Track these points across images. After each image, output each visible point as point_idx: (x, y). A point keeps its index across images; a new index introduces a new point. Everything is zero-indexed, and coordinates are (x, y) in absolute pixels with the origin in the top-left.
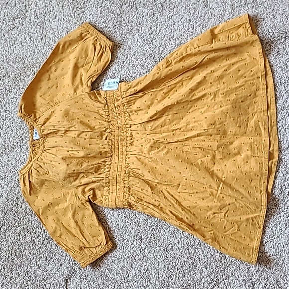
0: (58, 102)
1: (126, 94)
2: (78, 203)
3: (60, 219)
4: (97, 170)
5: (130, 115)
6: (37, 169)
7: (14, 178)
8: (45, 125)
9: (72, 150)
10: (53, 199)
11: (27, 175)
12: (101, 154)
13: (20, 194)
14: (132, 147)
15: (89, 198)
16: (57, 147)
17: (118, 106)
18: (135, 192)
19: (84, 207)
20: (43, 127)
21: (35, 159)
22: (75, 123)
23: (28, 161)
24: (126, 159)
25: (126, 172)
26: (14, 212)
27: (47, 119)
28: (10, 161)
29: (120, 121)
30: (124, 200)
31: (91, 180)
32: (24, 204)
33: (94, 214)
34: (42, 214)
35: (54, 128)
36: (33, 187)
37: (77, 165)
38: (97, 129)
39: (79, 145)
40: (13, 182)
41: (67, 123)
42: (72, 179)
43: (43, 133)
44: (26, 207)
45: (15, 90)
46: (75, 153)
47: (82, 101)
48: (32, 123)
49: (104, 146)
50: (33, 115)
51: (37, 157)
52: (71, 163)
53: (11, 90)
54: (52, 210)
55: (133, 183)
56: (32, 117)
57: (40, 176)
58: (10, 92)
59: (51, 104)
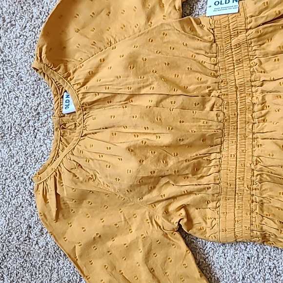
0: (113, 42)
1: (256, 20)
2: (157, 234)
3: (117, 265)
4: (196, 169)
5: (261, 63)
6: (73, 171)
7: (22, 189)
8: (88, 85)
9: (147, 131)
10: (104, 226)
11: (51, 183)
12: (203, 138)
13: (34, 219)
14: (266, 124)
15: (179, 225)
16: (114, 126)
17: (238, 45)
18: (274, 211)
19: (168, 241)
20: (83, 90)
21: (65, 152)
22: (151, 80)
23: (52, 155)
24: (253, 147)
25: (256, 173)
26: (22, 254)
27: (92, 74)
28: (12, 157)
29: (240, 75)
30: (252, 228)
31: (184, 189)
32: (42, 238)
33: (190, 255)
34: (81, 256)
35: (107, 91)
36: (62, 206)
37: (158, 160)
38: (194, 90)
39: (160, 121)
40: (20, 196)
41: (136, 80)
42: (145, 189)
43: (84, 101)
44: (47, 244)
45: (23, 22)
46: (153, 138)
47: (162, 38)
48: (61, 81)
49: (210, 123)
50: (62, 67)
51: (71, 146)
52: (146, 159)
53: (13, 23)
54: (101, 248)
55: (270, 193)
56: (60, 71)
57: (79, 184)
58: (12, 25)
59: (99, 44)
